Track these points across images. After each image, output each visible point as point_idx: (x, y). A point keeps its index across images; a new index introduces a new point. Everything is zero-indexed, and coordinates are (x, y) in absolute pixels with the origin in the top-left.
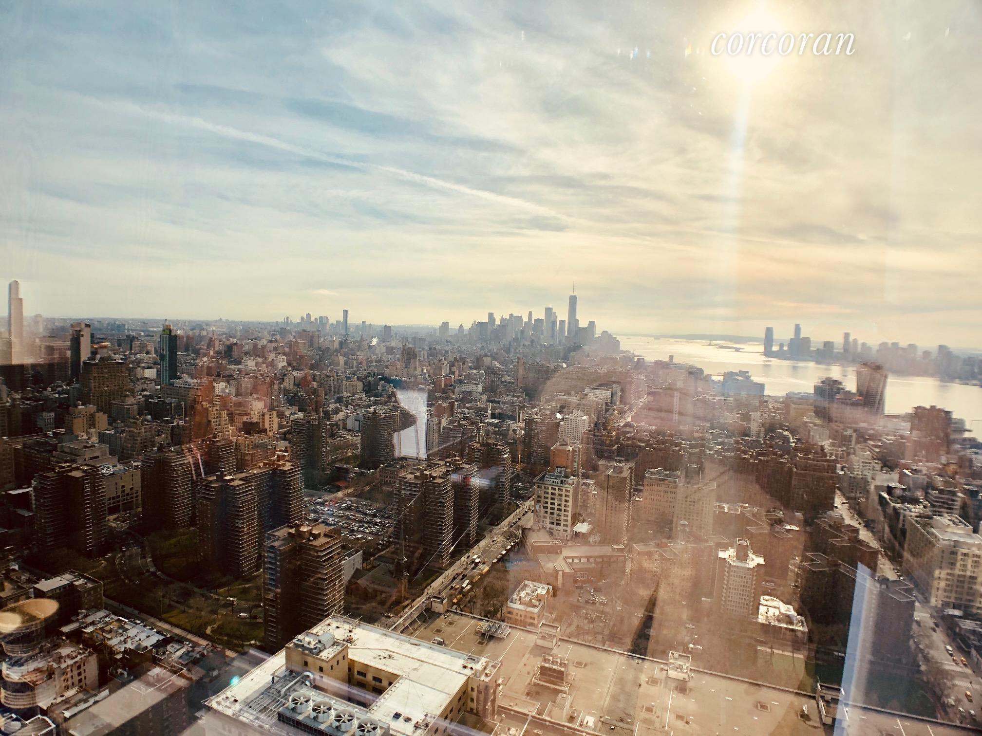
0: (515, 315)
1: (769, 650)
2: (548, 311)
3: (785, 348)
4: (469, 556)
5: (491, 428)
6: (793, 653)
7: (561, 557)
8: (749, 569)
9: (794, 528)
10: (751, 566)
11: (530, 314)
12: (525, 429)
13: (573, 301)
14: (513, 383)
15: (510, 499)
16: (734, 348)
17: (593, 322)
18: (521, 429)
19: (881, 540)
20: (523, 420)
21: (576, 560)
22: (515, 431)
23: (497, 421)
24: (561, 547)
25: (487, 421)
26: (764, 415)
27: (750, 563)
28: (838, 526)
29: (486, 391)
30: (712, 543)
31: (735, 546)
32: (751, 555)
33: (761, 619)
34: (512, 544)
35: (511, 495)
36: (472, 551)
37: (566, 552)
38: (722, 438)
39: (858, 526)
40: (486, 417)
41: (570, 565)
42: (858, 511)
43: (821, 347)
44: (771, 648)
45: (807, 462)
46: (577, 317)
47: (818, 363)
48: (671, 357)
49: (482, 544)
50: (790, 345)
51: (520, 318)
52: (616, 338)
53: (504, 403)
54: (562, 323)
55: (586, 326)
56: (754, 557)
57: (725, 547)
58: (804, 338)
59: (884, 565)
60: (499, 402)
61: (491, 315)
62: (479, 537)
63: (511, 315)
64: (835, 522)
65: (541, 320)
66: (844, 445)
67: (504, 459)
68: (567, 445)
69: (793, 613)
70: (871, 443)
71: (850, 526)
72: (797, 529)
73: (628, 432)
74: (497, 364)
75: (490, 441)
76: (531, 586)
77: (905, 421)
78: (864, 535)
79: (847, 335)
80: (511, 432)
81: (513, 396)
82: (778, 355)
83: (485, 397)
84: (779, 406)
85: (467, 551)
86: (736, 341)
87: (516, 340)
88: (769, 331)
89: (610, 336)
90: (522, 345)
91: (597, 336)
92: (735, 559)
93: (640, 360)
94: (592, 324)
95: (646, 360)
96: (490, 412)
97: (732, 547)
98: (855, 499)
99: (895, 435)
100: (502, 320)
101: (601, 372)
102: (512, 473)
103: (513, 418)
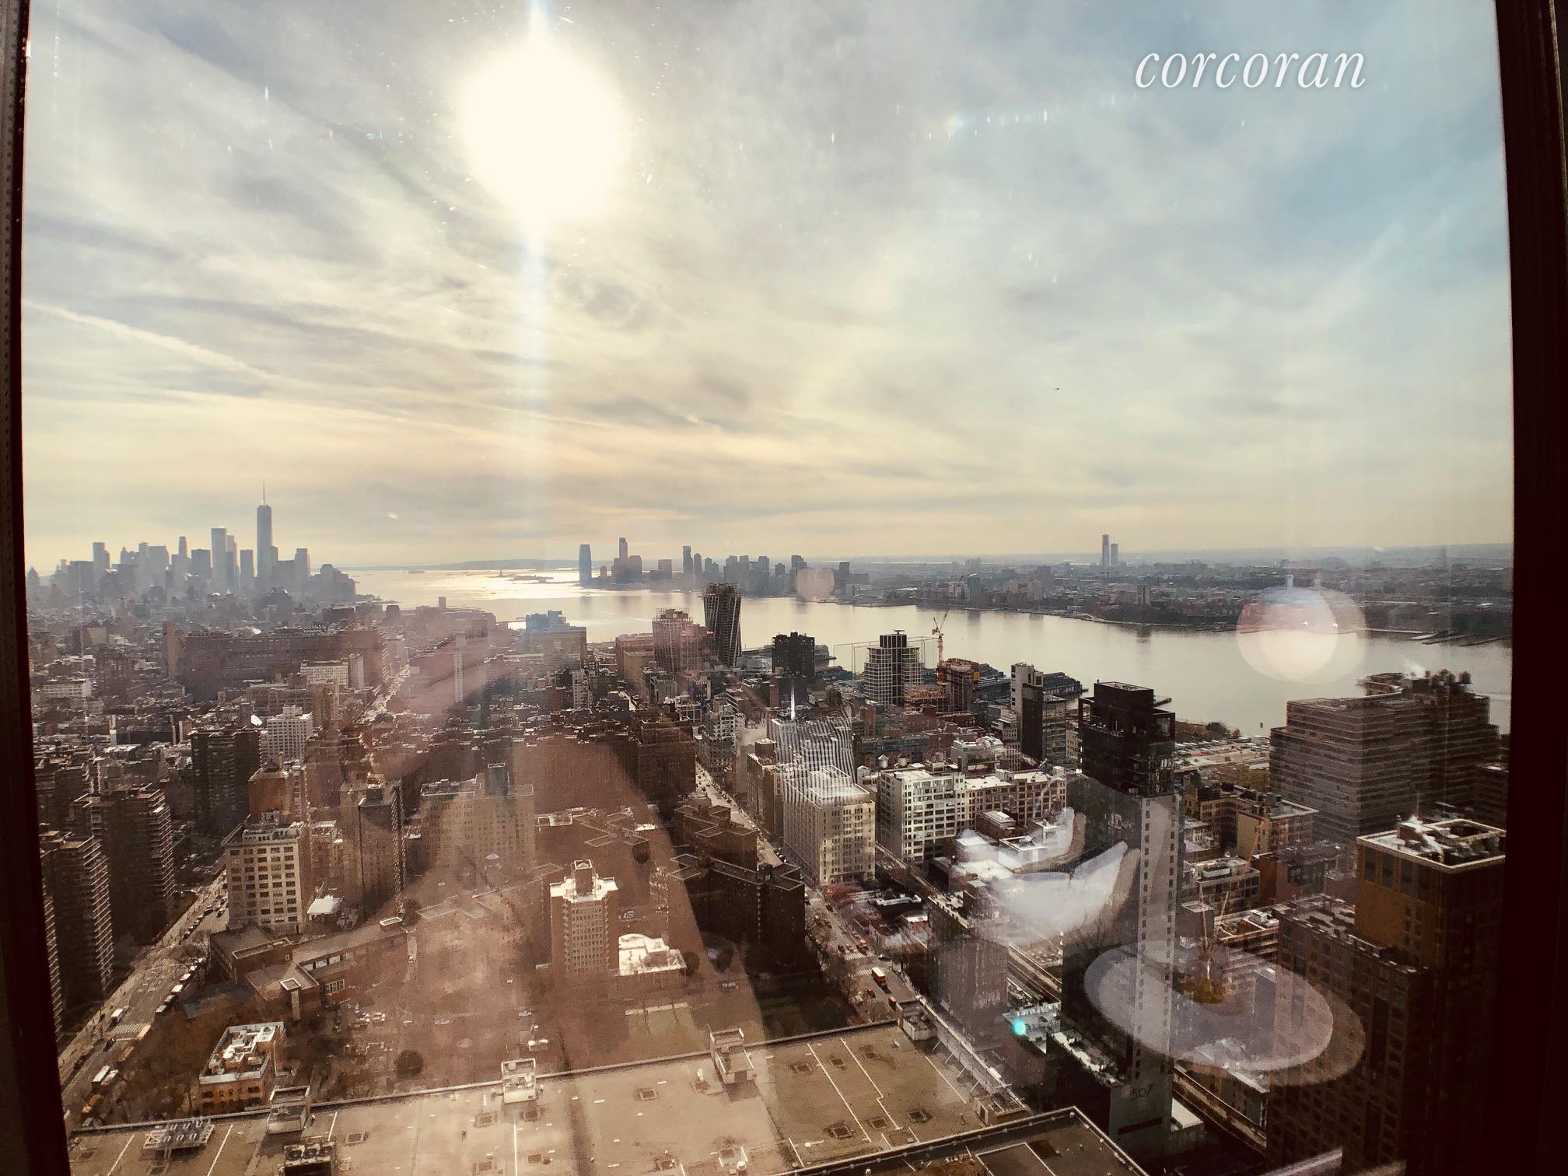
0: (151, 544)
1: (641, 1011)
2: (218, 534)
3: (609, 573)
4: (102, 1017)
5: (120, 763)
6: (672, 1004)
7: (292, 968)
8: (597, 903)
9: (650, 827)
10: (599, 898)
11: (183, 541)
12: (192, 754)
13: (265, 516)
14: (157, 672)
15: (176, 888)
16: (537, 578)
17: (305, 550)
18: (185, 754)
19: (756, 817)
20: (186, 737)
21: (321, 964)
22: (171, 761)
23: (130, 748)
24: (289, 950)
25: (108, 750)
26: (591, 672)
27: (597, 893)
28: (705, 810)
29: (100, 694)
30: (539, 878)
31: (573, 874)
32: (597, 881)
33: (624, 970)
34: (193, 968)
35: (178, 880)
36: (108, 1003)
37: (300, 956)
38: (533, 715)
39: (727, 805)
40: (107, 744)
41: (309, 975)
42: (726, 785)
43: (656, 568)
44: (644, 1007)
45: (655, 731)
46: (275, 544)
47: (654, 589)
48: (442, 600)
49: (129, 985)
50: (613, 569)
51: (162, 550)
52: (346, 576)
53: (141, 712)
54: (247, 555)
55: (292, 558)
56: (601, 882)
57: (559, 879)
58: (631, 557)
59: (763, 849)
60: (132, 711)
61: (99, 548)
62: (121, 973)
63: (143, 546)
64: (699, 807)
65: (206, 552)
66: (698, 699)
67: (156, 816)
68: (278, 769)
69: (665, 948)
70: (730, 690)
71: (718, 807)
72: (652, 827)
73: (385, 730)
74: (120, 640)
75: (120, 788)
76: (243, 1033)
77: (766, 656)
78: (737, 816)
79: (687, 550)
80: (163, 763)
81: (161, 696)
82: (601, 583)
83: (100, 704)
84: (608, 656)
85: (99, 1007)
86: (538, 567)
87: (157, 590)
88: (585, 550)
89: (337, 573)
90: (169, 598)
91: (313, 574)
92: (575, 893)
93: (393, 609)
94: (302, 554)
95: (402, 607)
96: (113, 732)
97: (569, 876)
98: (720, 769)
99: (756, 677)
100: (124, 554)
101: (327, 634)
102: (175, 839)
103: (166, 737)
